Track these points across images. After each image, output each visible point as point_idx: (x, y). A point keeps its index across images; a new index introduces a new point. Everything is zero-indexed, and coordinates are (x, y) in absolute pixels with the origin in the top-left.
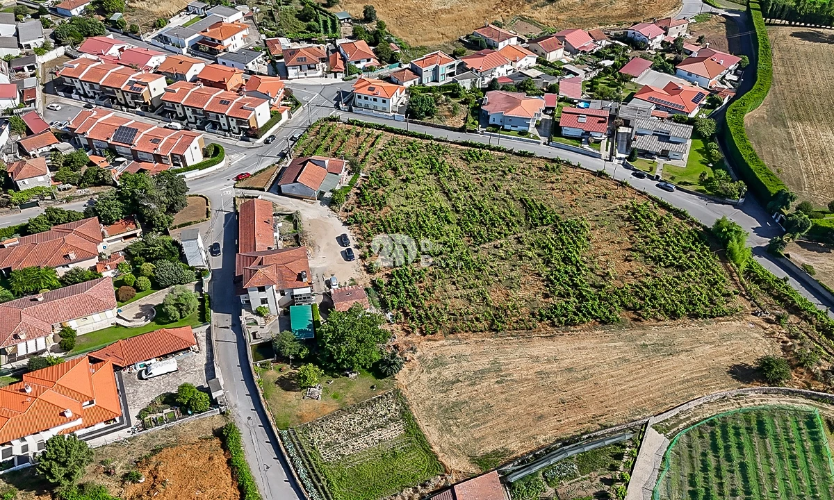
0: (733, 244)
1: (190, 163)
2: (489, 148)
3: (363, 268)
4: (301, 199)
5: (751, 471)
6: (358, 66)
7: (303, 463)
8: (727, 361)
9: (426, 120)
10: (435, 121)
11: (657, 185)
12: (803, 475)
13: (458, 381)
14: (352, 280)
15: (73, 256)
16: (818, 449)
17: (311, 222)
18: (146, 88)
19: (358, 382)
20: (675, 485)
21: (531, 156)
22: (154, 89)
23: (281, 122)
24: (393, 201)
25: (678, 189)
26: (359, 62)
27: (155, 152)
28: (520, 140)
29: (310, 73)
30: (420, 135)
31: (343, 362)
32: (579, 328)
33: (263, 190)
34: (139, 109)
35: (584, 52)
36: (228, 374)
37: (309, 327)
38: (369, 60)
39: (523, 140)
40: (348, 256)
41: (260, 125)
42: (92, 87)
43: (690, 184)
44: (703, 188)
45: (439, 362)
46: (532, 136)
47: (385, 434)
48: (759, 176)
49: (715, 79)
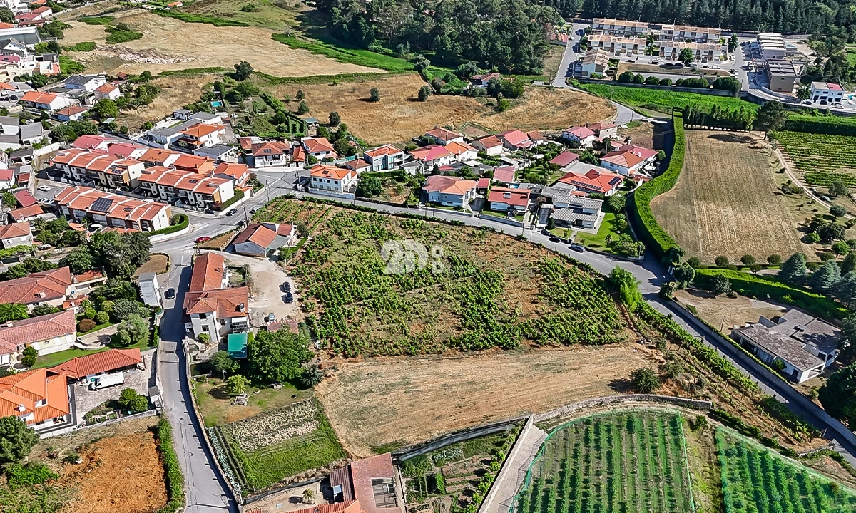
0: (625, 288)
1: (157, 228)
2: (425, 218)
3: (299, 308)
4: (252, 256)
5: (615, 457)
6: (318, 157)
7: (224, 451)
8: (610, 377)
9: (373, 198)
10: (381, 198)
11: (569, 248)
12: (661, 460)
13: (371, 391)
14: (289, 317)
15: (43, 295)
16: (677, 442)
17: (258, 274)
18: (126, 171)
19: (281, 393)
20: (548, 468)
21: (461, 224)
22: (133, 172)
23: (243, 200)
24: (334, 258)
25: (587, 250)
26: (319, 154)
27: (127, 218)
28: (454, 213)
29: (275, 163)
30: (366, 208)
31: (268, 373)
32: (483, 352)
33: (219, 249)
34: (119, 189)
35: (521, 148)
36: (168, 386)
37: (243, 350)
38: (328, 153)
39: (457, 213)
40: (288, 299)
41: (224, 201)
42: (79, 171)
43: (599, 246)
44: (610, 249)
45: (356, 378)
46: (464, 210)
47: (300, 430)
48: (655, 237)
49: (633, 168)
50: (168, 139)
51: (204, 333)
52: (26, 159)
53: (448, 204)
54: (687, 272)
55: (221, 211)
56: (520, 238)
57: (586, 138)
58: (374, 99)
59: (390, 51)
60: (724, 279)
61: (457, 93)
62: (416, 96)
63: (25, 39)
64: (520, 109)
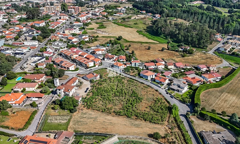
1: (70, 69)
2: (135, 80)
3: (86, 94)
4: (86, 80)
8: (150, 133)
10: (128, 73)
11: (170, 96)
13: (85, 118)
14: (82, 96)
15: (35, 79)
17: (84, 85)
18: (73, 56)
19: (66, 112)
21: (144, 84)
23: (95, 67)
24: (104, 85)
25: (175, 98)
29: (110, 60)
31: (63, 106)
32: (121, 116)
33: (80, 77)
34: (71, 60)
35: (180, 68)
36: (45, 104)
38: (123, 60)
39: (145, 81)
41: (90, 66)
42: (64, 55)
43: (179, 98)
44: (182, 99)
45: (85, 114)
46: (148, 80)
48: (195, 99)
50: (90, 51)
51: (60, 94)
52: (58, 51)
53: (145, 78)
54: (197, 111)
55: (88, 69)
56: (157, 91)
57: (203, 68)
58: (149, 49)
59: (165, 38)
60: (207, 116)
61: (174, 51)
62: (161, 50)
63: (79, 26)
64: (190, 57)
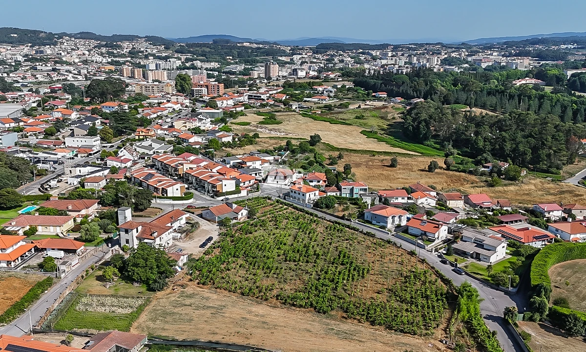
1: (169, 195)
2: (348, 227)
3: (204, 252)
4: (209, 221)
9: (324, 210)
10: (330, 211)
11: (452, 270)
13: (190, 306)
17: (202, 230)
18: (182, 166)
19: (136, 288)
21: (373, 236)
22: (187, 169)
23: (239, 195)
24: (259, 233)
25: (467, 274)
26: (312, 182)
27: (155, 186)
28: (378, 230)
31: (130, 271)
33: (193, 213)
34: (176, 177)
35: (481, 207)
38: (319, 182)
40: (202, 246)
41: (224, 191)
43: (481, 275)
44: (490, 279)
45: (190, 296)
46: (387, 229)
47: (120, 310)
49: (578, 236)
50: (232, 162)
51: (127, 245)
52: (148, 158)
53: (377, 224)
54: (539, 304)
55: (218, 197)
56: (412, 253)
57: (552, 211)
58: (392, 165)
59: (438, 146)
60: (576, 319)
61: (464, 171)
62: (427, 169)
64: (512, 188)
